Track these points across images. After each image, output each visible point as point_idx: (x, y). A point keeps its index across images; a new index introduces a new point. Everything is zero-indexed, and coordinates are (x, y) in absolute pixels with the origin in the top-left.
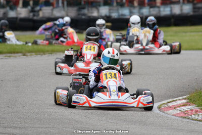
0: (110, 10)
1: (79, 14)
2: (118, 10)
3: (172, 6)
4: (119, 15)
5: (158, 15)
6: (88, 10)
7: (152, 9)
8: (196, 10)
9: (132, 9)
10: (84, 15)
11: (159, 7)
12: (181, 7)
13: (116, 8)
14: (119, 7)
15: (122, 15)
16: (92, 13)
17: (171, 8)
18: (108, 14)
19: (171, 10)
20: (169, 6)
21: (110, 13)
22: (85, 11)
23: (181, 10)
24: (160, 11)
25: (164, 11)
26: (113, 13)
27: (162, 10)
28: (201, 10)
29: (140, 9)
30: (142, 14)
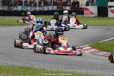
0: (22, 7)
1: (9, 9)
2: (26, 8)
3: (49, 6)
4: (26, 10)
5: (43, 10)
6: (13, 7)
7: (40, 8)
8: (59, 8)
9: (31, 7)
10: (11, 9)
11: (43, 7)
12: (52, 7)
14: (26, 6)
16: (15, 8)
17: (48, 7)
18: (21, 9)
19: (48, 8)
20: (47, 6)
21: (22, 9)
22: (12, 8)
23: (52, 8)
24: (43, 8)
25: (45, 8)
26: (23, 9)
27: (44, 8)
28: (61, 9)
29: (35, 7)
30: (36, 9)
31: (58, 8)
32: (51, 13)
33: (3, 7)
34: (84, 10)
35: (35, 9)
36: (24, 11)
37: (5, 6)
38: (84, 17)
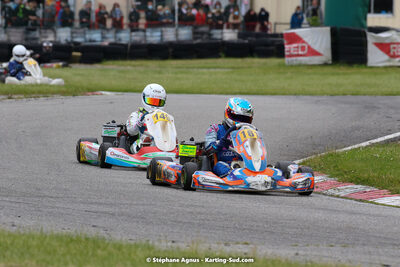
0: (72, 33)
1: (26, 39)
2: (85, 33)
3: (163, 29)
4: (86, 41)
5: (143, 42)
6: (40, 33)
7: (133, 34)
8: (199, 36)
9: (104, 32)
10: (35, 39)
11: (144, 31)
12: (177, 30)
13: (82, 30)
14: (86, 29)
15: (91, 41)
16: (46, 37)
17: (162, 32)
18: (69, 39)
19: (162, 36)
20: (159, 29)
21: (72, 37)
22: (36, 34)
23: (177, 35)
24: (145, 36)
25: (152, 36)
26: (76, 37)
27: (148, 34)
28: (205, 36)
29: (117, 32)
30: (120, 40)
31: (195, 33)
32: (171, 50)
33: (6, 32)
34: (285, 42)
35: (115, 37)
36: (77, 46)
37: (13, 30)
38: (284, 65)
